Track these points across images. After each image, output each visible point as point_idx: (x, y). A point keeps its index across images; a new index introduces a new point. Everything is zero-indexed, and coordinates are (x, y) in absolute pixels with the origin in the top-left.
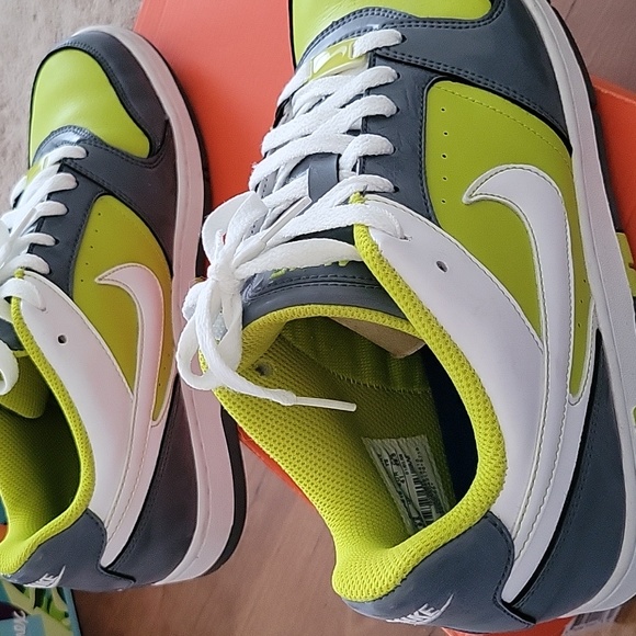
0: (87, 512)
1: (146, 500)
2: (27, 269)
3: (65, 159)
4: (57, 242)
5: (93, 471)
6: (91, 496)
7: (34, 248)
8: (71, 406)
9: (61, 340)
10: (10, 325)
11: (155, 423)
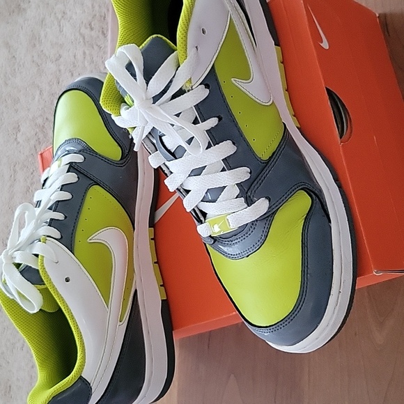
0: (81, 378)
1: (115, 369)
2: (48, 236)
3: (72, 162)
4: (66, 217)
5: (85, 355)
6: (83, 368)
7: (52, 223)
8: (73, 318)
9: (67, 280)
10: (38, 270)
11: (121, 323)
